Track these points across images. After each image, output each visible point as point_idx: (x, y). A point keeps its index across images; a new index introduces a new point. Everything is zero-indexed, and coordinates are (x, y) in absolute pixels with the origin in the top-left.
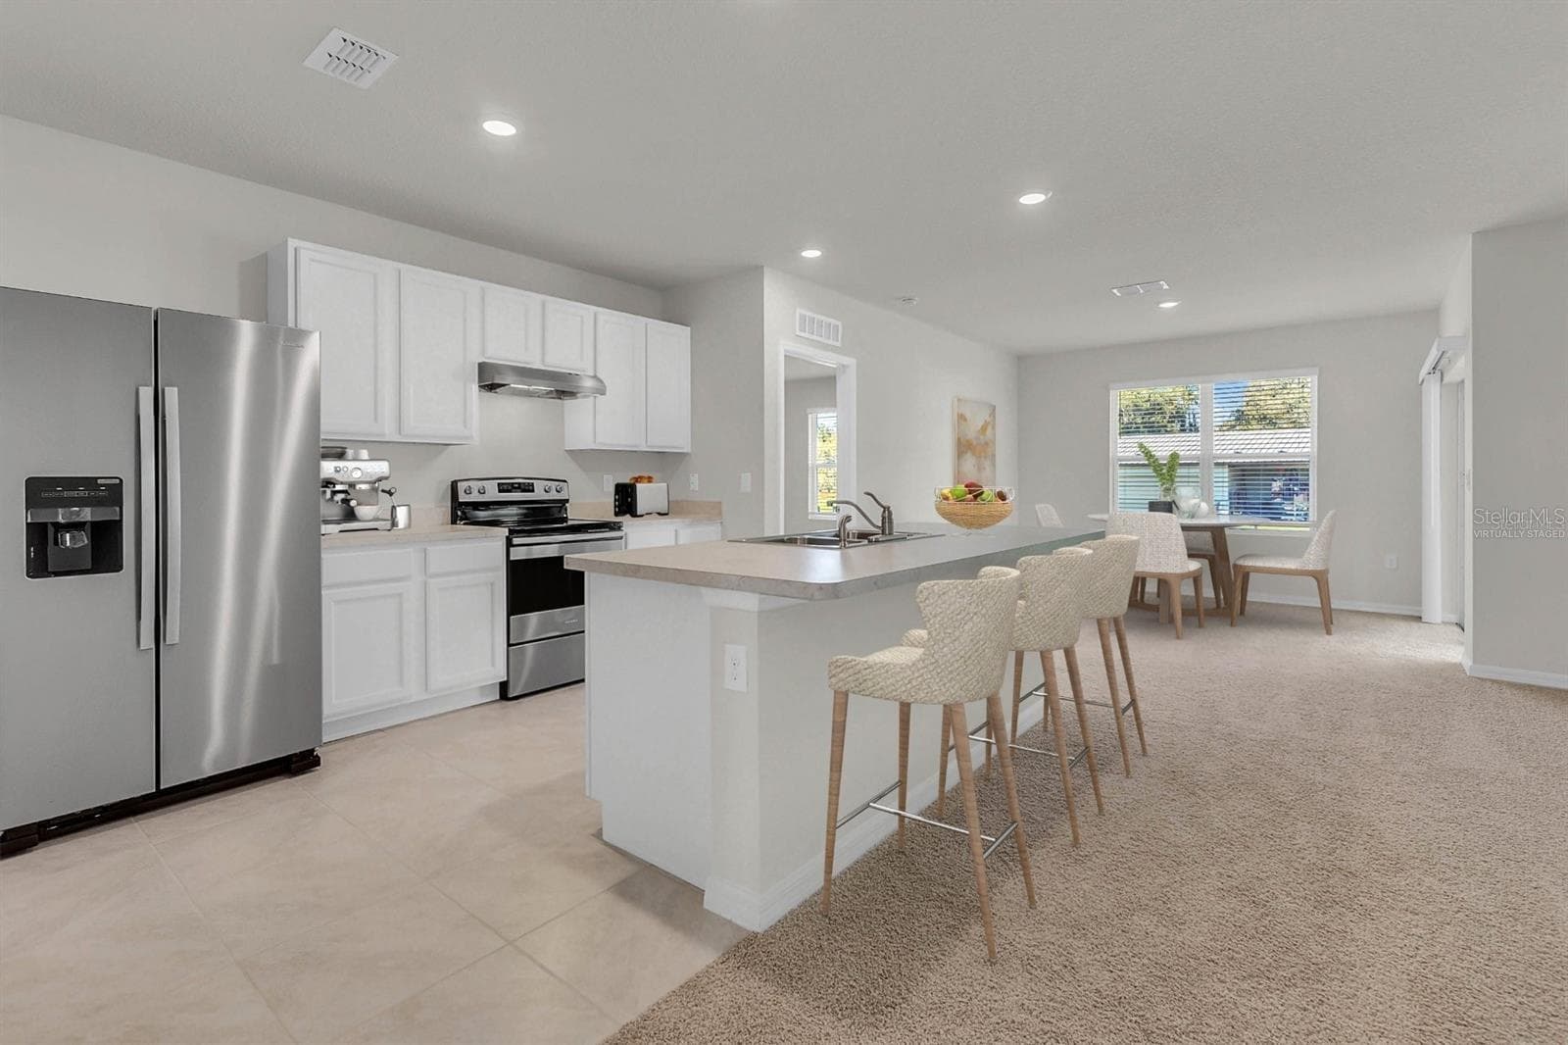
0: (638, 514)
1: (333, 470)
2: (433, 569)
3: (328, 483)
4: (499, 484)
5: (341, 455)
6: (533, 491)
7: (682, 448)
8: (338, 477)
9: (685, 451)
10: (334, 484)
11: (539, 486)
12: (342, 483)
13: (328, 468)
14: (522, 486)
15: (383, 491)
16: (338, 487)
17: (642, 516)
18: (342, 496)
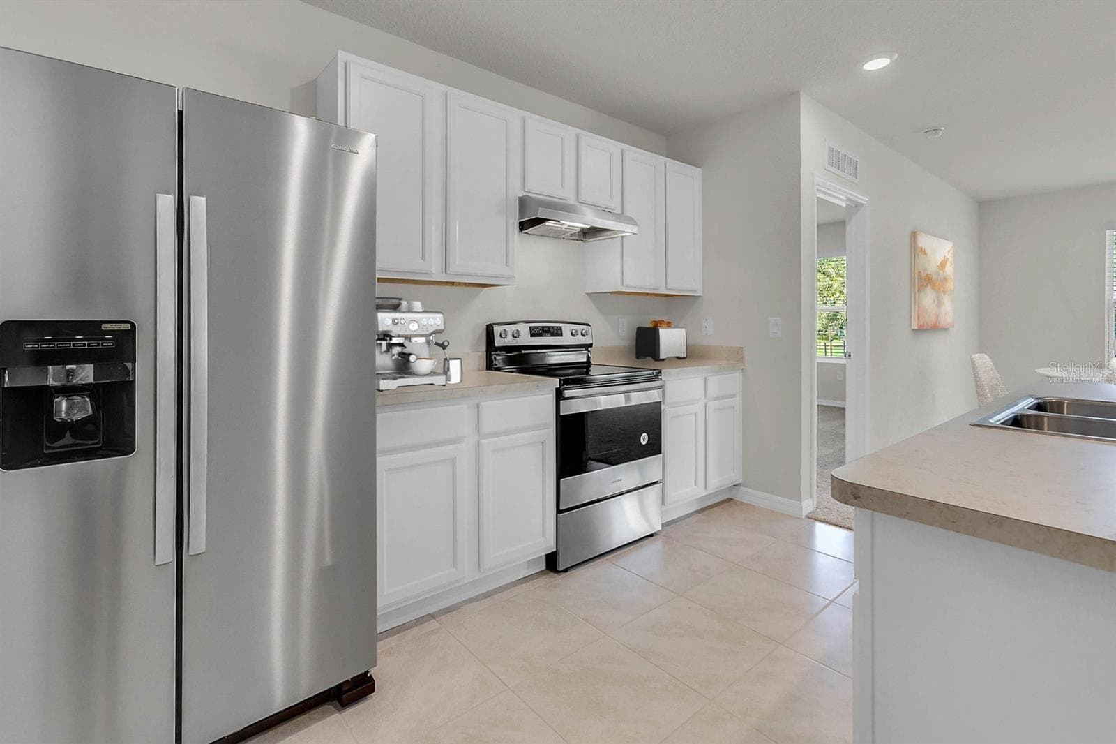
0: (661, 357)
1: (389, 322)
2: (487, 427)
3: (386, 336)
4: (530, 327)
5: (396, 308)
6: (561, 335)
7: (695, 291)
8: (395, 331)
9: (698, 295)
10: (391, 338)
11: (566, 329)
12: (399, 336)
13: (385, 320)
14: (551, 330)
15: (437, 344)
16: (395, 341)
17: (663, 360)
18: (400, 349)
